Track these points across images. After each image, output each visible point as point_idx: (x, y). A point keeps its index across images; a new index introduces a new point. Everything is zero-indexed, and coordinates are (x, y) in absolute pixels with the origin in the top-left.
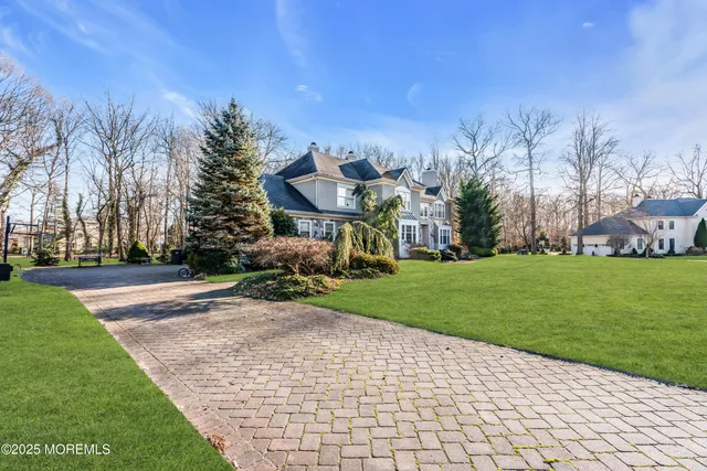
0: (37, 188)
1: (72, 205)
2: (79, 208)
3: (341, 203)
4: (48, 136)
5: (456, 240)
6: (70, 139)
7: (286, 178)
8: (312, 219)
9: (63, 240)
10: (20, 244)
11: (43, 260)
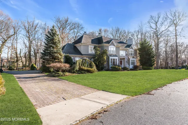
0: (9, 48)
1: (18, 52)
2: (20, 53)
3: (90, 52)
4: (11, 32)
5: (138, 64)
6: (18, 32)
7: (75, 44)
8: (80, 57)
9: (16, 63)
10: (5, 64)
11: (10, 69)
